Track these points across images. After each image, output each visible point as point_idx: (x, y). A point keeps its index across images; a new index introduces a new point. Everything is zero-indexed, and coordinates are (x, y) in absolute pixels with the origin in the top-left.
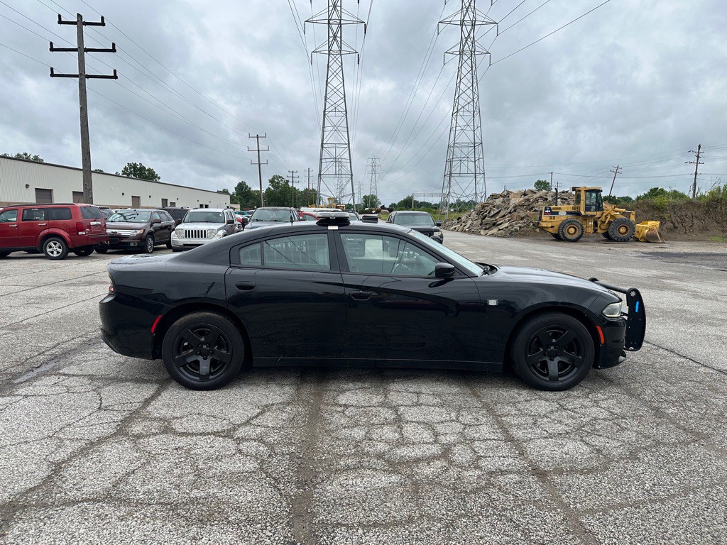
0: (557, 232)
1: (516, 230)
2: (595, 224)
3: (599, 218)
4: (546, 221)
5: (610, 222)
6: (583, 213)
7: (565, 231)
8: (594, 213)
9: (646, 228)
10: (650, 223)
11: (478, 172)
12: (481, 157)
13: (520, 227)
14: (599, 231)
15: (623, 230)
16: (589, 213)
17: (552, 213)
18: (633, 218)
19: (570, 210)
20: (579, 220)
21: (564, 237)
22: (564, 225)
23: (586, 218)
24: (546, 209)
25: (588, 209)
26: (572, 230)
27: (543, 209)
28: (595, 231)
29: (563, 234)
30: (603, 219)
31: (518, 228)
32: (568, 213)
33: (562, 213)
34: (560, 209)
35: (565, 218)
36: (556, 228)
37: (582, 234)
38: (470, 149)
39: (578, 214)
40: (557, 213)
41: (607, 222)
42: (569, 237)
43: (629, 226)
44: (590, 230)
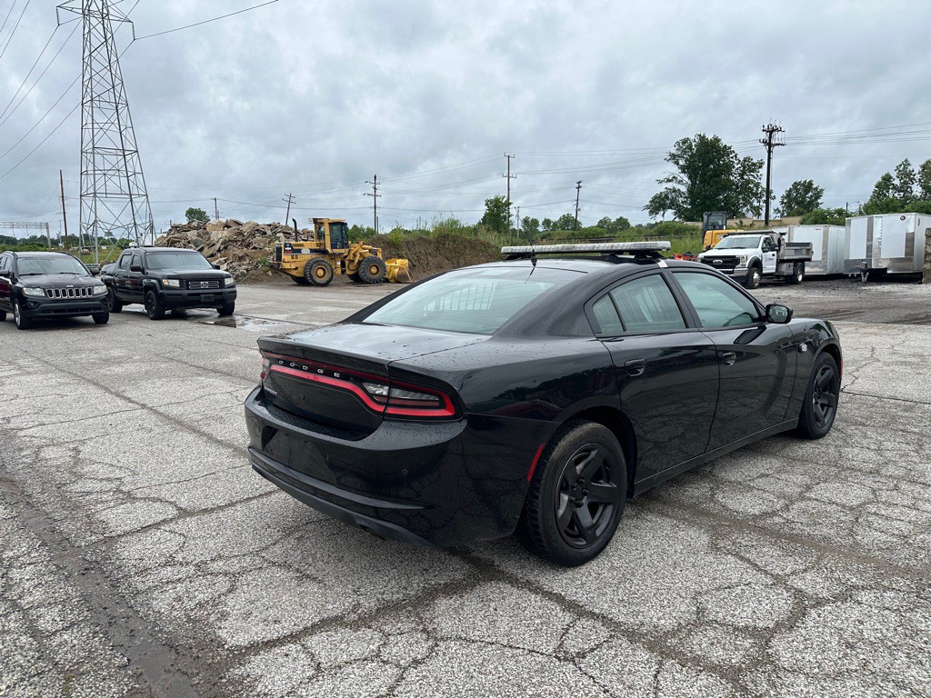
0: (302, 275)
1: (243, 274)
2: (343, 264)
3: (346, 257)
4: (288, 262)
5: (360, 262)
6: (330, 251)
7: (313, 273)
8: (342, 251)
9: (395, 267)
10: (399, 261)
11: (134, 191)
12: (138, 170)
13: (247, 270)
14: (348, 272)
15: (374, 270)
16: (336, 251)
17: (294, 251)
18: (380, 256)
19: (315, 247)
20: (326, 259)
21: (313, 280)
22: (310, 266)
23: (333, 256)
24: (285, 246)
25: (333, 246)
26: (320, 272)
27: (283, 246)
28: (343, 272)
29: (311, 276)
30: (351, 257)
31: (245, 271)
32: (312, 251)
33: (306, 251)
34: (302, 245)
35: (309, 257)
36: (301, 270)
37: (332, 276)
38: (120, 158)
39: (324, 252)
40: (299, 251)
41: (356, 261)
42: (318, 280)
43: (379, 265)
44: (339, 271)
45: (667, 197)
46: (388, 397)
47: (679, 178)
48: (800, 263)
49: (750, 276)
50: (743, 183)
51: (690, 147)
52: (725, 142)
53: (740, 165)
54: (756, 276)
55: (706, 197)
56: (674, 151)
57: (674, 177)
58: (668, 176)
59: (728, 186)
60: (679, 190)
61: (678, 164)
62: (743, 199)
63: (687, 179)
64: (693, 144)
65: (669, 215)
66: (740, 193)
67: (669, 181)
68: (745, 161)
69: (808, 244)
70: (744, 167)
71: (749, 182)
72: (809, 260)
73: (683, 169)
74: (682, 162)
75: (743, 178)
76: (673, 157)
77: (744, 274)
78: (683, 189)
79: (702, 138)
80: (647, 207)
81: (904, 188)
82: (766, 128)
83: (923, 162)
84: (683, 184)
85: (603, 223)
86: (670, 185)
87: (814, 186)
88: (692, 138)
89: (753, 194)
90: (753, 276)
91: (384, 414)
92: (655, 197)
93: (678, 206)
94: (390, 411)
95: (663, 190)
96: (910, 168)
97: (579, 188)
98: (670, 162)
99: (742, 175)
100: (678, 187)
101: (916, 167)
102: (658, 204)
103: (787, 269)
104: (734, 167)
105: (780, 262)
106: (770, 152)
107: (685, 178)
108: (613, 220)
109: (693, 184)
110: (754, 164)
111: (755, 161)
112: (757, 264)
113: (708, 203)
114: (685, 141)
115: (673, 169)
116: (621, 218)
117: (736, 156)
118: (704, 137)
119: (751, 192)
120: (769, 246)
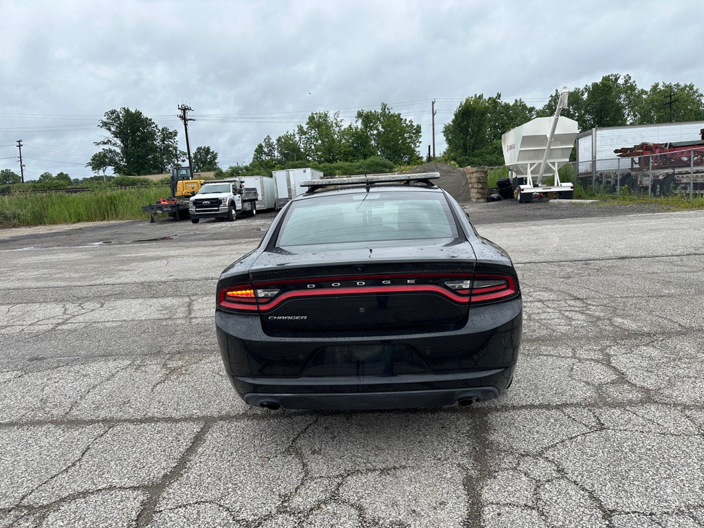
45: (105, 156)
46: (471, 288)
47: (113, 141)
48: (253, 201)
49: (230, 212)
50: (165, 148)
51: (118, 117)
52: (145, 114)
53: (160, 133)
54: (234, 212)
55: (139, 157)
56: (105, 119)
57: (109, 141)
58: (102, 139)
59: (153, 149)
60: (115, 151)
61: (110, 130)
62: (167, 159)
63: (120, 143)
64: (121, 115)
65: (110, 171)
66: (164, 154)
67: (104, 143)
68: (163, 130)
69: (255, 189)
70: (164, 135)
71: (169, 146)
72: (257, 200)
73: (116, 135)
74: (113, 129)
75: (164, 143)
76: (105, 124)
77: (226, 211)
78: (118, 150)
79: (127, 111)
80: (90, 164)
81: (270, 154)
82: (180, 107)
83: (277, 138)
84: (117, 146)
85: (46, 177)
86: (107, 147)
87: (211, 151)
88: (118, 110)
89: (173, 155)
90: (232, 212)
91: (470, 303)
92: (96, 156)
93: (116, 163)
94: (474, 299)
95: (101, 150)
96: (271, 141)
97: (20, 146)
98: (103, 128)
99: (163, 141)
100: (113, 148)
101: (274, 140)
102: (99, 162)
103: (248, 206)
104: (156, 134)
105: (244, 201)
106: (186, 125)
107: (118, 142)
108: (54, 175)
109: (126, 146)
110: (171, 133)
111: (171, 131)
112: (232, 203)
113: (141, 161)
114: (113, 112)
115: (107, 135)
116: (62, 174)
117: (156, 126)
118: (128, 110)
119: (172, 154)
120: (236, 191)
